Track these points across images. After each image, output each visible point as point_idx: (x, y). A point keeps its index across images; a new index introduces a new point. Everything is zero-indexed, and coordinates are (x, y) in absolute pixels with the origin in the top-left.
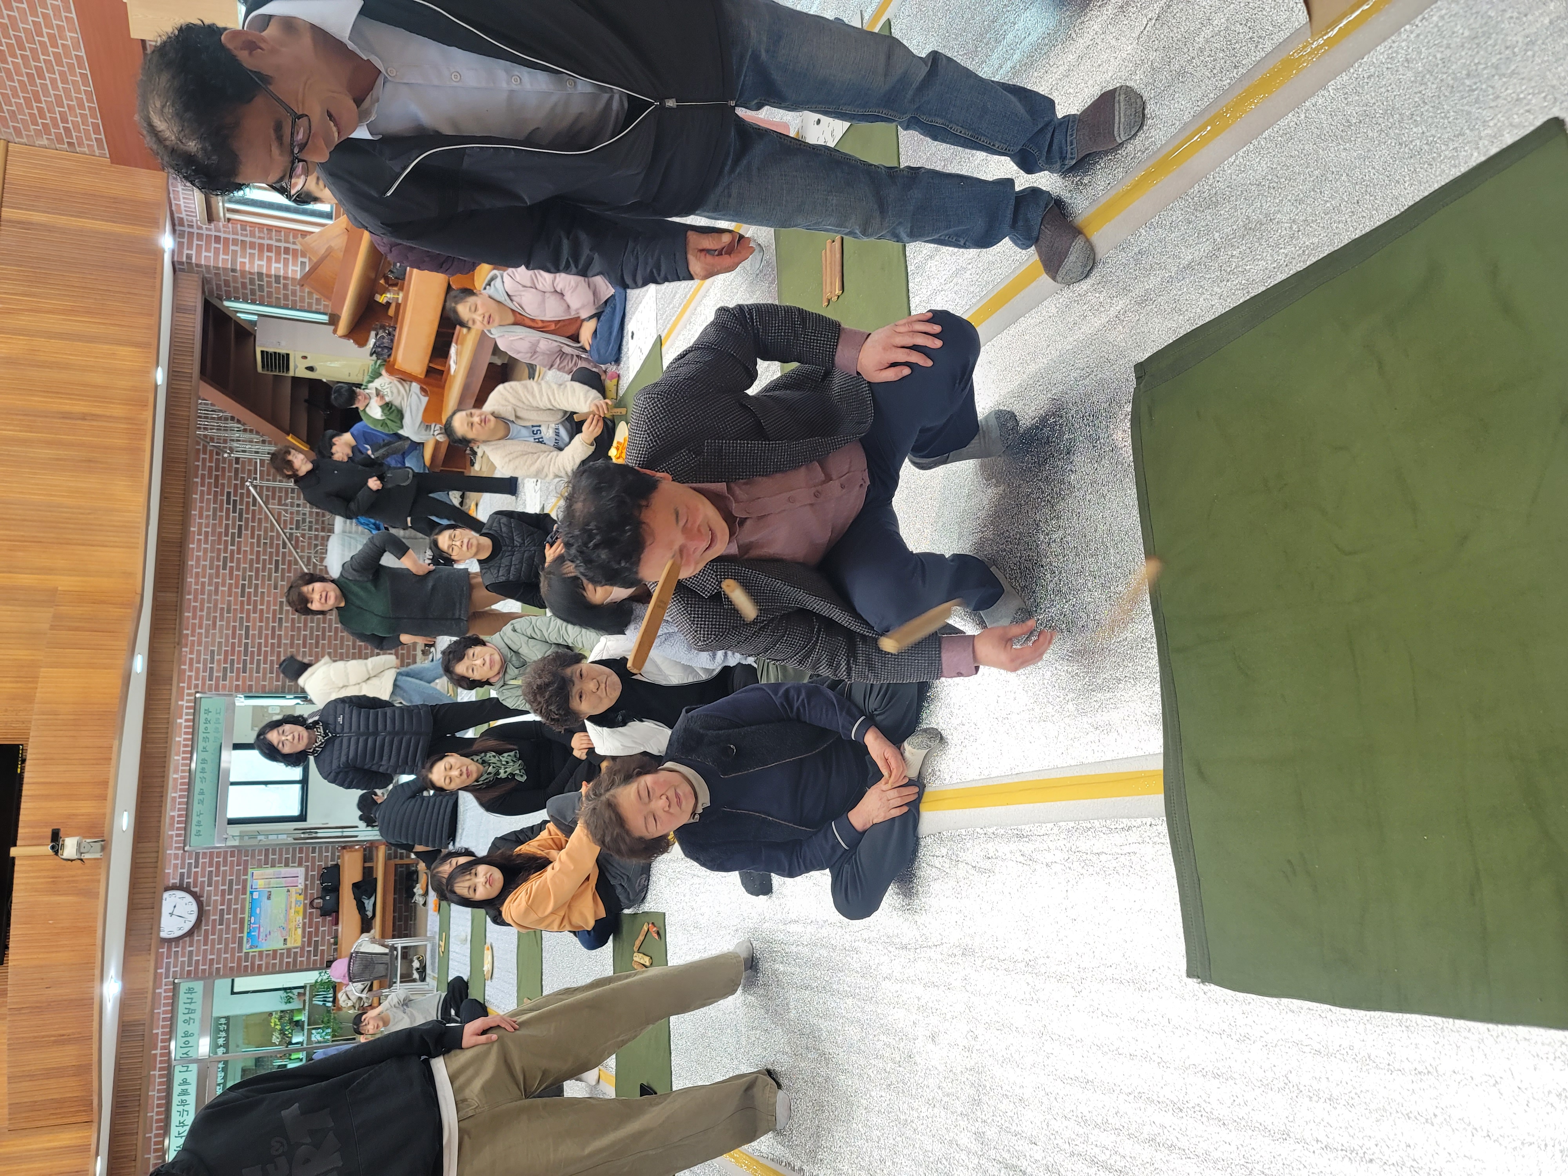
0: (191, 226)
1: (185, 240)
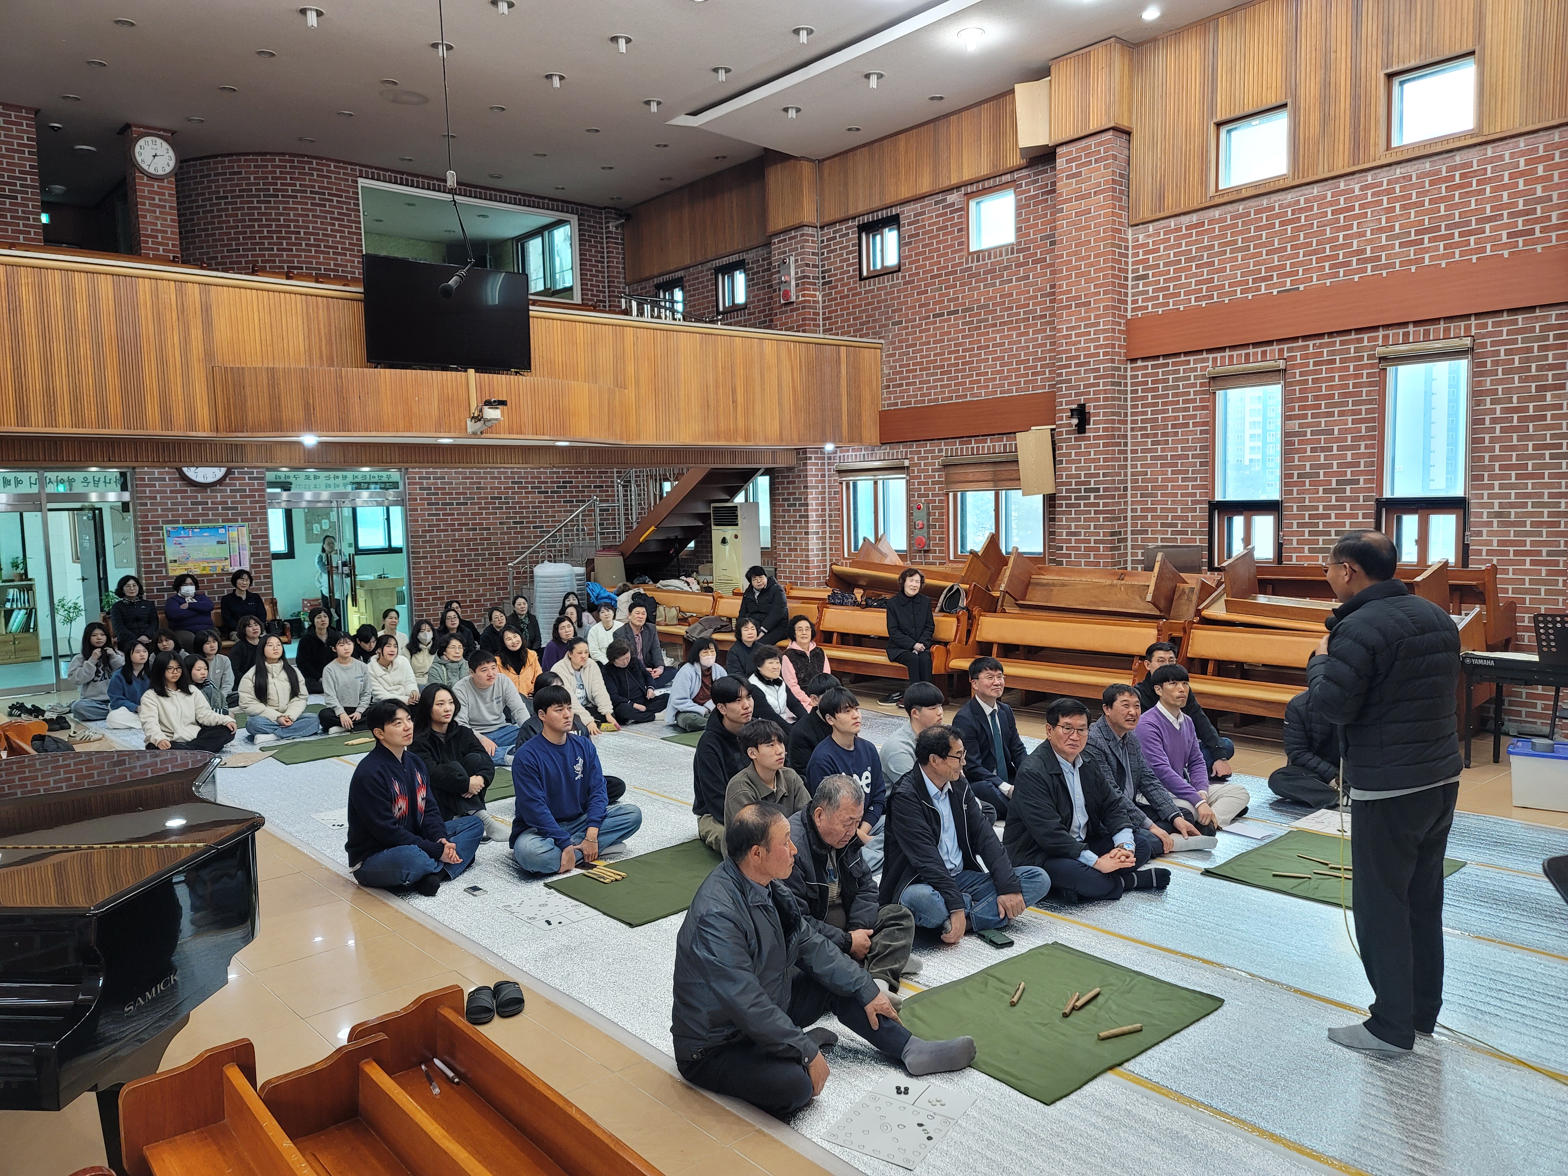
1: (821, 455)
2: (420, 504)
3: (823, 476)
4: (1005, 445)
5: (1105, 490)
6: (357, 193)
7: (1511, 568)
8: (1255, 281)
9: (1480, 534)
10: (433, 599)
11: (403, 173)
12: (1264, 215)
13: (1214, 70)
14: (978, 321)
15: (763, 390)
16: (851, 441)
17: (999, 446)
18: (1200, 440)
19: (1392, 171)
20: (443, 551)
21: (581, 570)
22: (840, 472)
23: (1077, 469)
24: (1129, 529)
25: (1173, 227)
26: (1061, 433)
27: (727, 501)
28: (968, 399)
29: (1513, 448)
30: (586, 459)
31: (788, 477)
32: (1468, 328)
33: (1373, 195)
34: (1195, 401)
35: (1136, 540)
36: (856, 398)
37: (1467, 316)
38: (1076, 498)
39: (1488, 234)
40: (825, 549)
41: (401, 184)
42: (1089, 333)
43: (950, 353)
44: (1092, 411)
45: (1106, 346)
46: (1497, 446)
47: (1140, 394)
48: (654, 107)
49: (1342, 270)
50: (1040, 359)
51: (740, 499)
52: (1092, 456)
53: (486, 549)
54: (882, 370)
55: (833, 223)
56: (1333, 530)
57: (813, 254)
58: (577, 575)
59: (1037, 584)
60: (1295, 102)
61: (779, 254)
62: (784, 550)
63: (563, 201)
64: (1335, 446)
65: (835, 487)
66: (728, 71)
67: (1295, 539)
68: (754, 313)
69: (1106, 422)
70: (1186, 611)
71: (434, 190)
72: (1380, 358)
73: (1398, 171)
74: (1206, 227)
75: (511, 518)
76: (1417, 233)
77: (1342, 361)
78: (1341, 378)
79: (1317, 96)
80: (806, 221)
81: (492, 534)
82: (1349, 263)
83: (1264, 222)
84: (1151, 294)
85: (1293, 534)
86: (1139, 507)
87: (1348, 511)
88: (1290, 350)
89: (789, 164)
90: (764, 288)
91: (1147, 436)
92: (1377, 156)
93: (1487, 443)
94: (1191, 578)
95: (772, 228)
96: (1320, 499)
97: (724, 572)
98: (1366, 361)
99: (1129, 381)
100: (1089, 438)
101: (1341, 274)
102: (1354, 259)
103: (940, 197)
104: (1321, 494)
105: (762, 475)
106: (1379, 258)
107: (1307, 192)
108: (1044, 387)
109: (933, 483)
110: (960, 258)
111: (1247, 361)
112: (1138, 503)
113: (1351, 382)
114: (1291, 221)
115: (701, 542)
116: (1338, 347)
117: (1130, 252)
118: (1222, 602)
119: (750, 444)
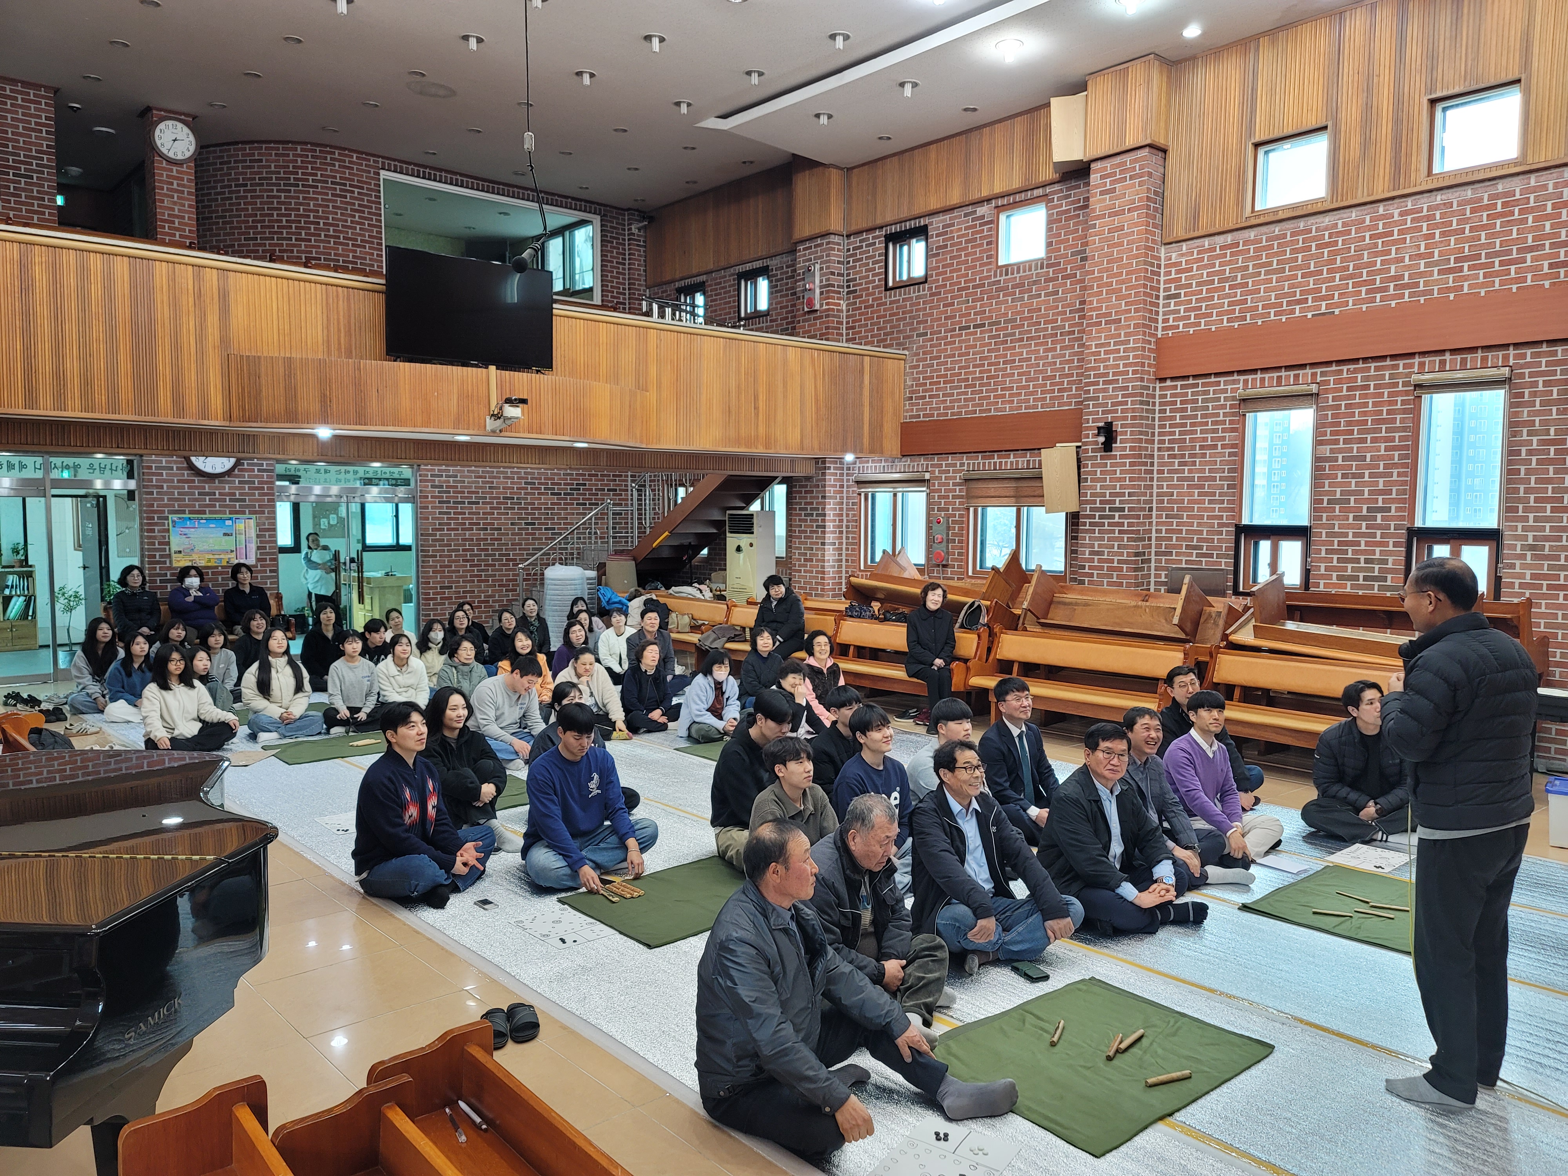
2: (431, 502)
3: (842, 486)
4: (1028, 461)
5: (1130, 509)
6: (379, 186)
7: (1543, 602)
8: (1289, 303)
9: (1513, 566)
10: (441, 599)
11: (425, 167)
12: (1301, 238)
13: (1254, 90)
14: (1005, 336)
15: (785, 397)
16: (872, 451)
17: (1022, 462)
18: (1228, 463)
19: (1433, 198)
20: (453, 551)
21: (593, 574)
22: (858, 482)
23: (1102, 487)
24: (1153, 550)
25: (1207, 246)
26: (1087, 451)
27: (742, 508)
28: (992, 413)
29: (1549, 481)
30: (603, 461)
31: (806, 486)
32: (1506, 358)
33: (1413, 220)
34: (1224, 422)
35: (1160, 561)
36: (878, 409)
37: (1506, 346)
38: (1101, 517)
39: (1529, 263)
40: (841, 561)
41: (424, 178)
42: (1118, 351)
43: (974, 366)
44: (1119, 430)
45: (1136, 364)
46: (1533, 478)
47: (1168, 414)
48: (684, 109)
49: (1378, 296)
50: (1067, 376)
51: (755, 507)
52: (1118, 475)
53: (496, 550)
54: (905, 381)
55: (859, 233)
56: (1362, 558)
57: (839, 262)
58: (588, 579)
59: (1059, 603)
60: (1335, 125)
61: (804, 261)
62: (800, 560)
63: (586, 201)
64: (1367, 472)
65: (854, 498)
66: (761, 74)
67: (1323, 565)
68: (776, 320)
69: (1133, 441)
70: (1212, 635)
71: (456, 185)
72: (1416, 386)
73: (1439, 198)
74: (1241, 248)
75: (523, 519)
76: (1457, 260)
77: (1376, 387)
78: (1375, 404)
79: (1359, 119)
80: (832, 229)
81: (503, 534)
82: (1386, 289)
83: (1301, 245)
84: (1182, 313)
85: (1322, 560)
86: (1164, 529)
87: (1378, 539)
88: (1323, 374)
89: (816, 170)
90: (787, 295)
91: (1174, 456)
92: (1418, 182)
93: (1522, 475)
94: (1217, 602)
95: (797, 235)
96: (1349, 526)
97: (738, 581)
98: (1400, 388)
99: (1157, 401)
100: (1115, 457)
101: (1378, 300)
102: (1392, 285)
103: (970, 209)
104: (1351, 521)
105: (780, 483)
106: (1417, 285)
107: (1345, 216)
108: (1070, 404)
109: (954, 497)
110: (989, 271)
111: (1279, 384)
112: (1163, 523)
113: (1385, 409)
114: (1327, 245)
115: (714, 549)
116: (1372, 373)
117: (1162, 271)
118: (1250, 626)
119: (771, 452)
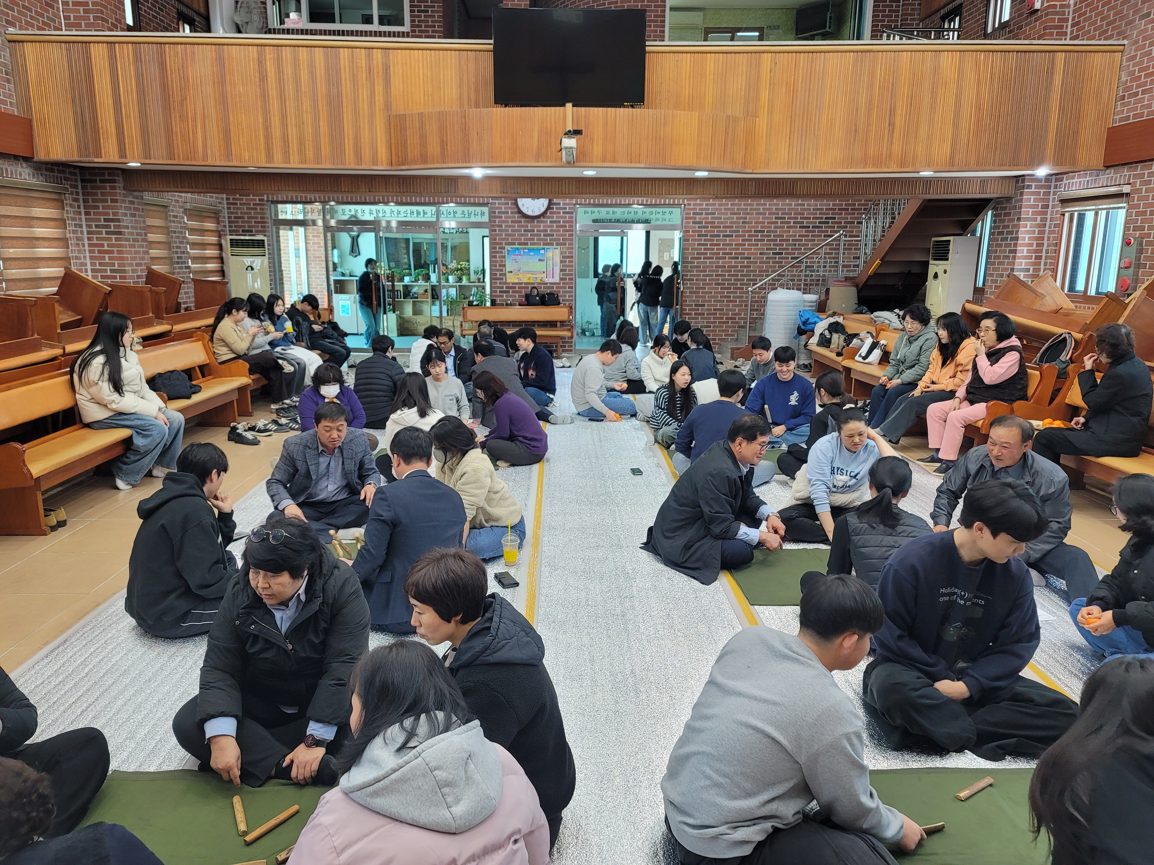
0: (1056, 187)
1: (1043, 183)
3: (1045, 206)
15: (933, 108)
20: (708, 276)
22: (1065, 202)
31: (1007, 207)
36: (1072, 114)
54: (1120, 77)
65: (1056, 219)
68: (1013, 30)
75: (771, 249)
81: (752, 262)
109: (1151, 213)
